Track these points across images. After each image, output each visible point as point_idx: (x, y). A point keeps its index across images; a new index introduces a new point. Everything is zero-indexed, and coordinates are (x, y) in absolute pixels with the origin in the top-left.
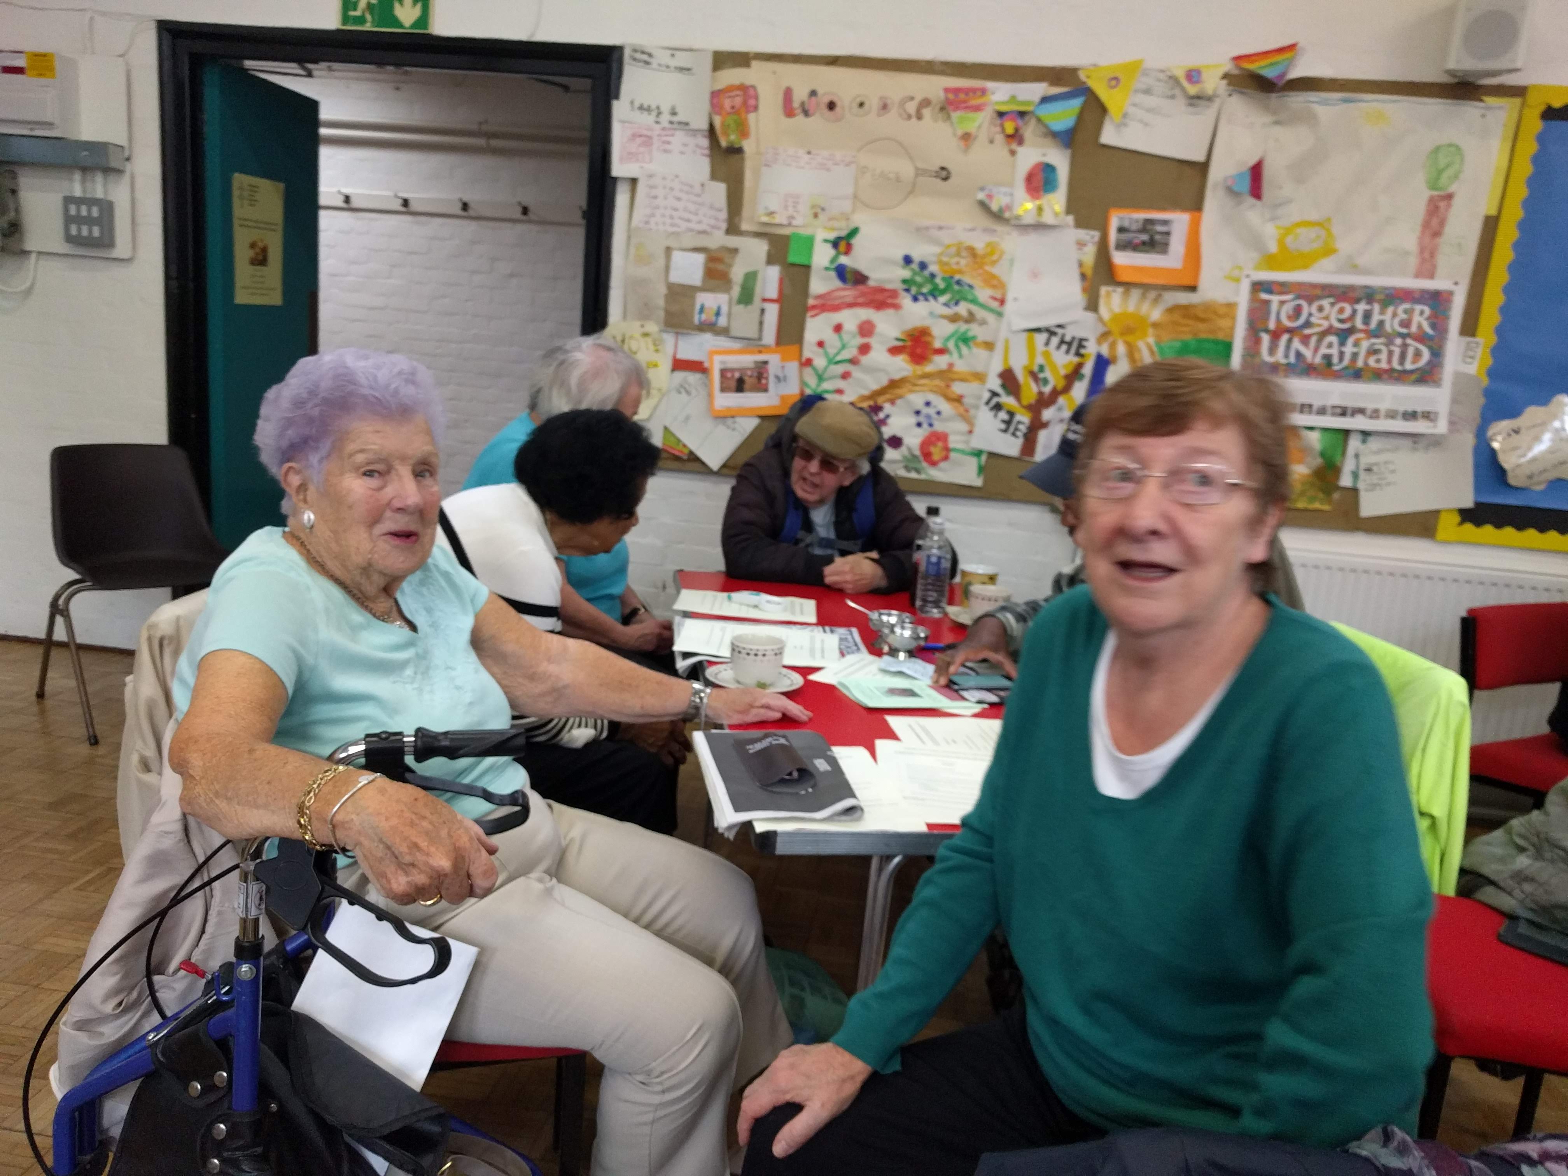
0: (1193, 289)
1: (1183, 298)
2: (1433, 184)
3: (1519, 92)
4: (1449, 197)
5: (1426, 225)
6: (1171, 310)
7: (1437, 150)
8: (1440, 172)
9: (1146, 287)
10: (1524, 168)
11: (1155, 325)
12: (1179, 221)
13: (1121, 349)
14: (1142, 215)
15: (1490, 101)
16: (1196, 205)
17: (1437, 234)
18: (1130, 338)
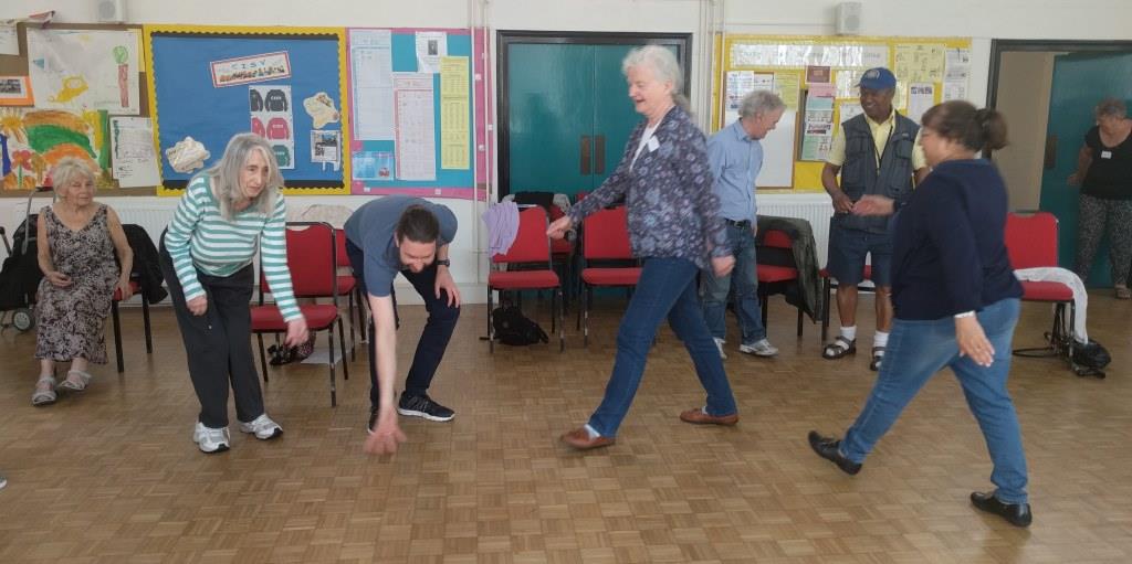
0: (33, 106)
1: (31, 110)
2: (119, 61)
3: (140, 27)
4: (126, 66)
5: (121, 76)
6: (27, 115)
7: (116, 49)
8: (121, 57)
9: (15, 106)
10: (150, 55)
11: (23, 121)
12: (22, 79)
13: (11, 132)
14: (6, 78)
15: (131, 30)
16: (27, 74)
17: (125, 79)
18: (14, 127)
